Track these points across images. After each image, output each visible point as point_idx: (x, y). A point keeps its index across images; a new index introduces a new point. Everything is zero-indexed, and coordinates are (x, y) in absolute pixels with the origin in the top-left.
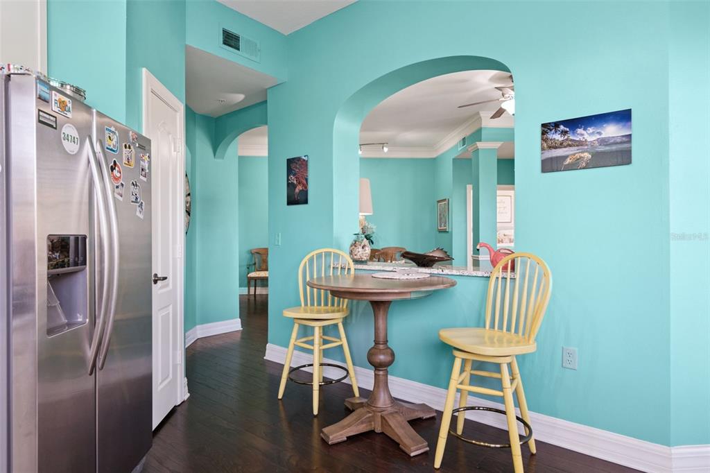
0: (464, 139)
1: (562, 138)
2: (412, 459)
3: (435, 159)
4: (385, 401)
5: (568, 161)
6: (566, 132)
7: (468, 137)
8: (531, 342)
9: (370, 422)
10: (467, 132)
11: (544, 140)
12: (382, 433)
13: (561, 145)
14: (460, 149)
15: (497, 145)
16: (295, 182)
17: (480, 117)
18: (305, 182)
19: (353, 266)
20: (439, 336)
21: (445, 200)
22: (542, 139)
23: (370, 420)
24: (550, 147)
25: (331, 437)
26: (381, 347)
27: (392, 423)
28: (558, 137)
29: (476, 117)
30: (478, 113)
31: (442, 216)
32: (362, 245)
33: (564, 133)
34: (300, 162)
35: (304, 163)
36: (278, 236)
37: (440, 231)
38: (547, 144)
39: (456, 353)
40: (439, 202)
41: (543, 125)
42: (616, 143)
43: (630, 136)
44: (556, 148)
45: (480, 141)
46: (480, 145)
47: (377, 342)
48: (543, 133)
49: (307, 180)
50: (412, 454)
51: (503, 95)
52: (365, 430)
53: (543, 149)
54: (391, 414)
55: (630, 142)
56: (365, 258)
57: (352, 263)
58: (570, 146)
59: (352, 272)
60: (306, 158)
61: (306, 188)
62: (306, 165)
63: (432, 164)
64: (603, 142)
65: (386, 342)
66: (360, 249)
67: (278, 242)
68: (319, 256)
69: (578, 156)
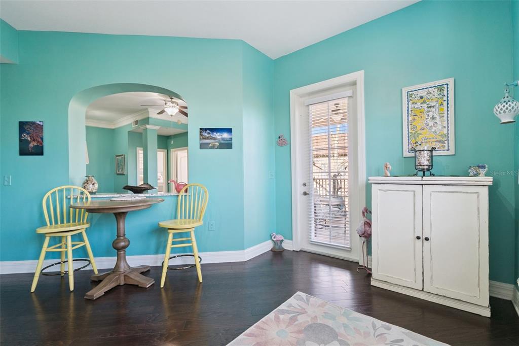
0: (137, 121)
1: (208, 136)
2: (148, 289)
3: (113, 129)
4: (125, 267)
5: (210, 145)
6: (210, 133)
7: (139, 121)
8: (201, 220)
9: (118, 280)
10: (139, 118)
11: (201, 135)
12: (125, 284)
13: (208, 138)
14: (133, 127)
15: (157, 128)
16: (29, 139)
17: (148, 112)
18: (40, 140)
19: (89, 196)
20: (159, 224)
21: (122, 155)
22: (200, 134)
23: (117, 280)
24: (203, 139)
25: (95, 295)
26: (122, 238)
27: (132, 276)
28: (206, 135)
29: (146, 111)
30: (147, 109)
31: (119, 165)
32: (92, 183)
33: (209, 133)
34: (34, 126)
35: (39, 127)
36: (9, 178)
37: (118, 174)
38: (202, 137)
39: (170, 231)
40: (117, 156)
41: (201, 129)
42: (227, 140)
43: (231, 138)
44: (206, 139)
45: (148, 124)
46: (148, 126)
47: (118, 236)
48: (201, 132)
49: (42, 139)
50: (147, 287)
51: (166, 104)
52: (114, 286)
53: (200, 139)
54: (130, 272)
55: (232, 140)
56: (94, 191)
57: (88, 194)
58: (211, 139)
59: (90, 199)
60: (41, 124)
61: (41, 144)
62: (42, 129)
63: (112, 133)
64: (223, 139)
65: (124, 235)
66: (91, 185)
67: (9, 182)
68: (61, 191)
69: (214, 143)
